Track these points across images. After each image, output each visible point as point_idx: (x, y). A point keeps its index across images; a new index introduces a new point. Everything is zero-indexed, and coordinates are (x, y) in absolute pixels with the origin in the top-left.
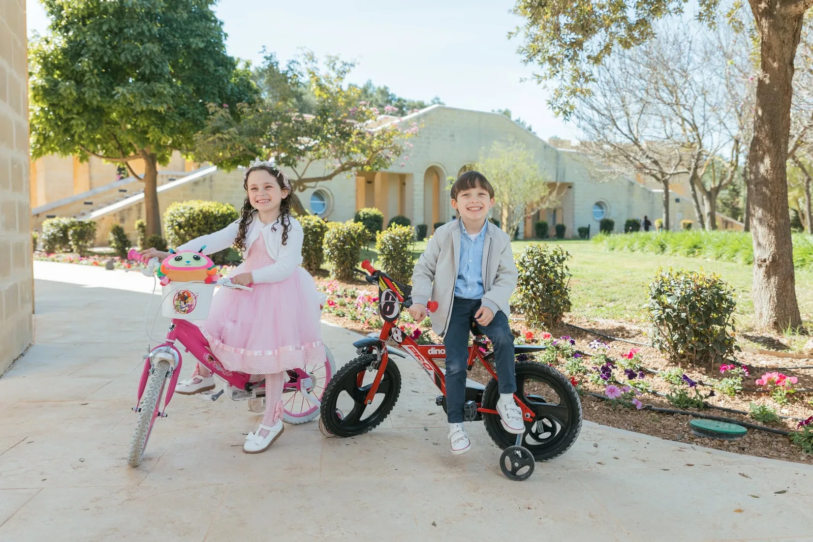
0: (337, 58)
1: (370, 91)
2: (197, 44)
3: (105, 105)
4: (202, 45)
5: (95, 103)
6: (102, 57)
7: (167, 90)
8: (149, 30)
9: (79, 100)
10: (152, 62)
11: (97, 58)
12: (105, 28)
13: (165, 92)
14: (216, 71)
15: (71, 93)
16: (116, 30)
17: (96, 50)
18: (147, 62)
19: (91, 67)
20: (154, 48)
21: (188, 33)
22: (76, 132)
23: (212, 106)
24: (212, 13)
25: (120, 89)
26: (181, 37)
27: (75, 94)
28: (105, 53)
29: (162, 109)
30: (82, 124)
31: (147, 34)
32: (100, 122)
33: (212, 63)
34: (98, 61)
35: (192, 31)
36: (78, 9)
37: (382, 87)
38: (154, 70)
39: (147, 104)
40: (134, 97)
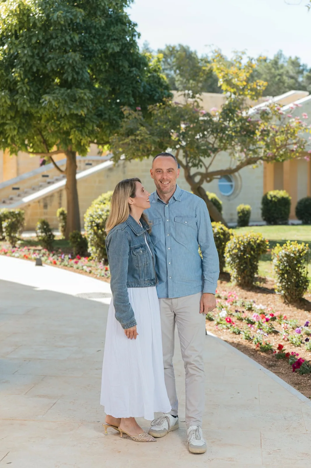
0: (244, 53)
1: (281, 62)
2: (113, 49)
3: (33, 111)
4: (117, 49)
5: (25, 109)
6: (31, 67)
7: (87, 95)
8: (71, 40)
9: (13, 107)
10: (73, 69)
11: (27, 68)
12: (34, 40)
13: (86, 98)
14: (130, 72)
15: (5, 102)
16: (43, 42)
17: (27, 61)
18: (69, 70)
19: (22, 77)
20: (75, 57)
21: (105, 38)
22: (9, 135)
23: (126, 110)
24: (126, 16)
25: (47, 98)
26: (99, 42)
27: (9, 102)
28: (34, 63)
29: (83, 112)
30: (14, 129)
31: (70, 43)
32: (29, 125)
33: (126, 64)
34: (27, 71)
35: (109, 36)
36: (12, 25)
37: (293, 58)
38: (75, 76)
39: (70, 109)
40: (59, 103)
